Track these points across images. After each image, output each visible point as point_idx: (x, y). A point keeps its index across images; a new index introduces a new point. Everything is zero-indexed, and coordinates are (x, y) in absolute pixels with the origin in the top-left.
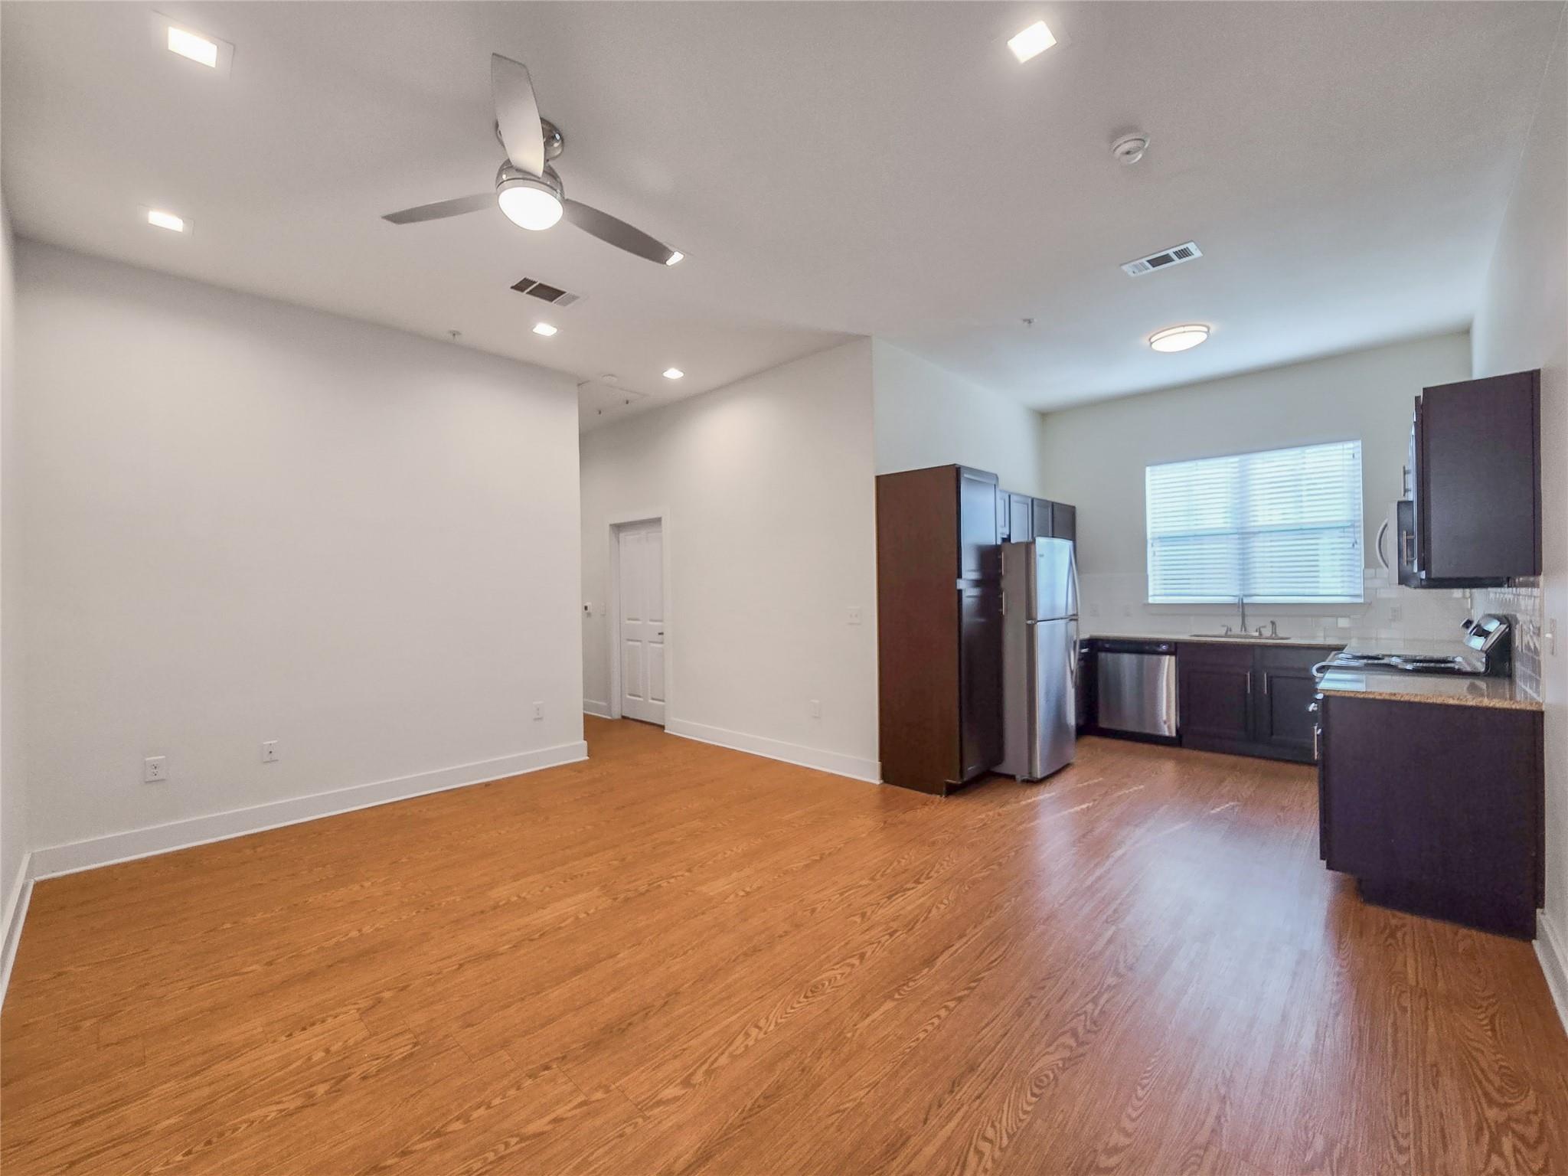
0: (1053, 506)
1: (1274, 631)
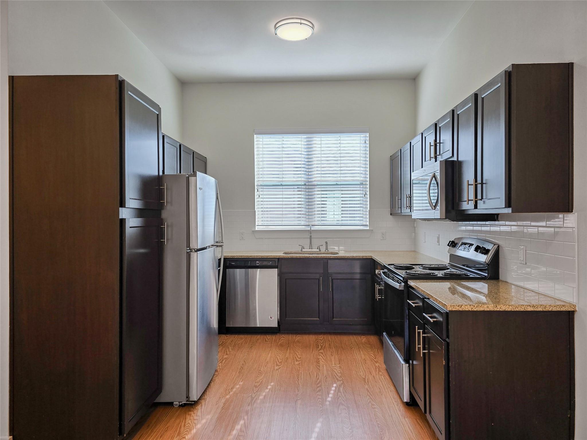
0: (193, 152)
1: (327, 249)
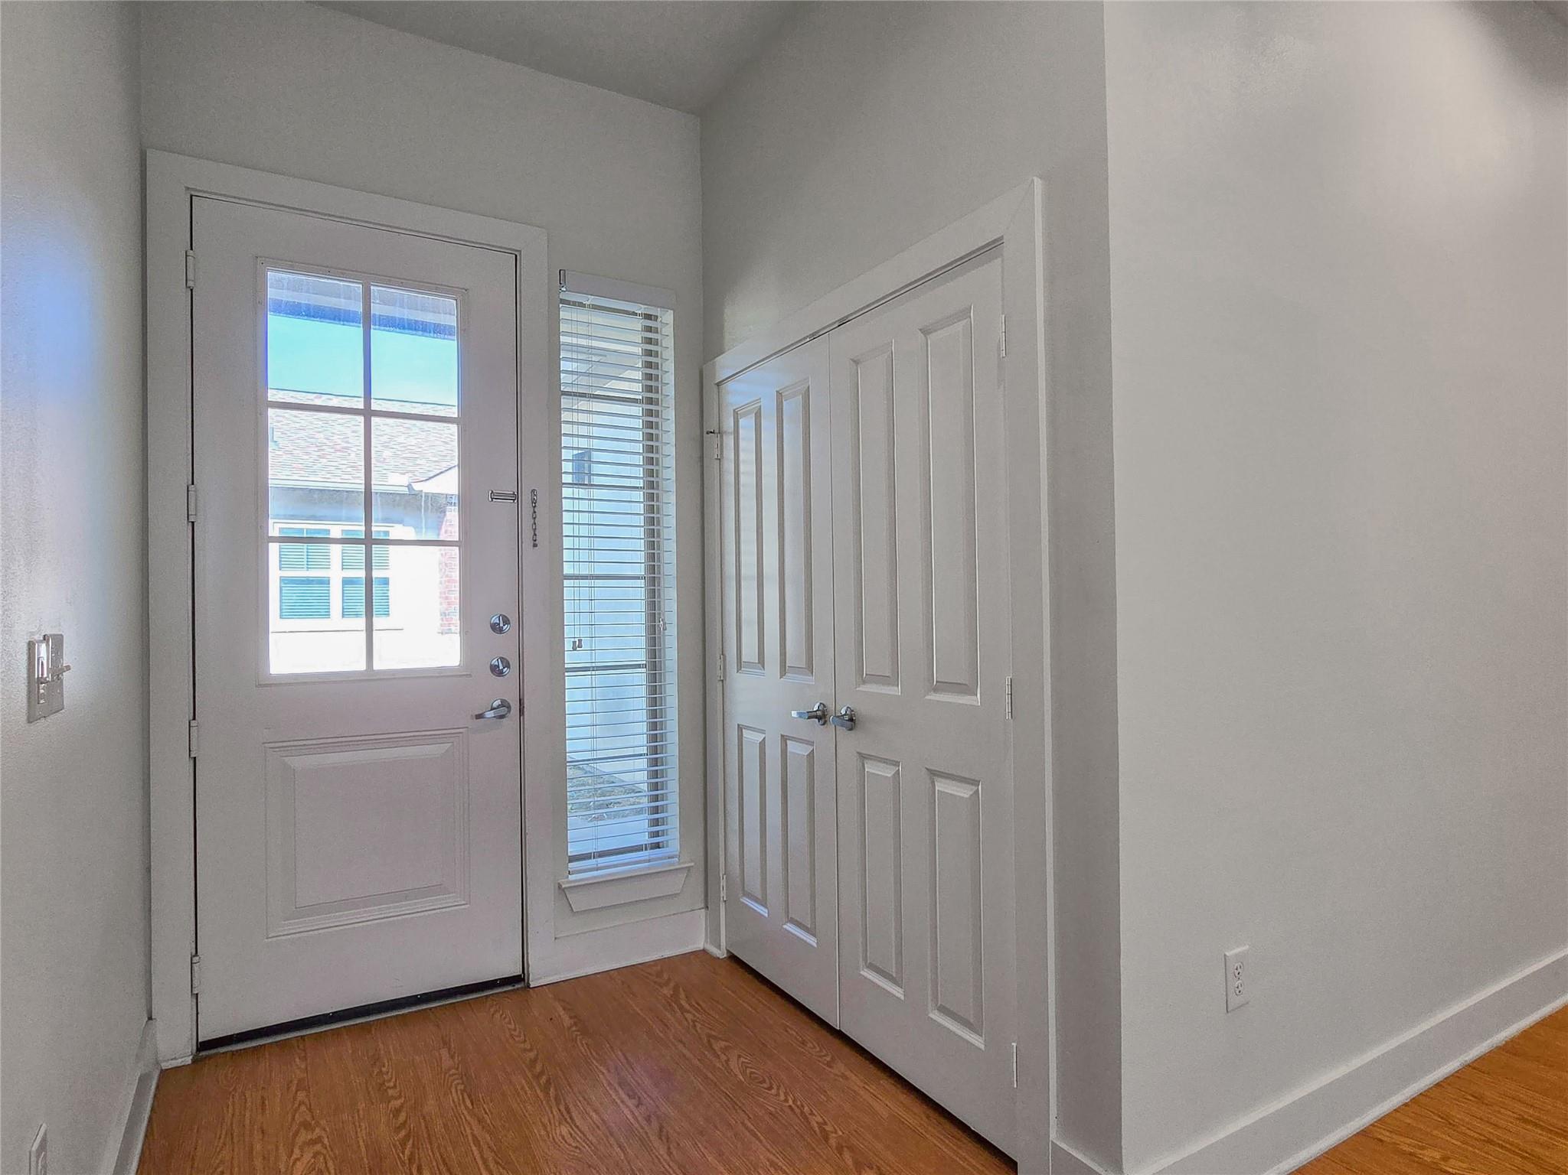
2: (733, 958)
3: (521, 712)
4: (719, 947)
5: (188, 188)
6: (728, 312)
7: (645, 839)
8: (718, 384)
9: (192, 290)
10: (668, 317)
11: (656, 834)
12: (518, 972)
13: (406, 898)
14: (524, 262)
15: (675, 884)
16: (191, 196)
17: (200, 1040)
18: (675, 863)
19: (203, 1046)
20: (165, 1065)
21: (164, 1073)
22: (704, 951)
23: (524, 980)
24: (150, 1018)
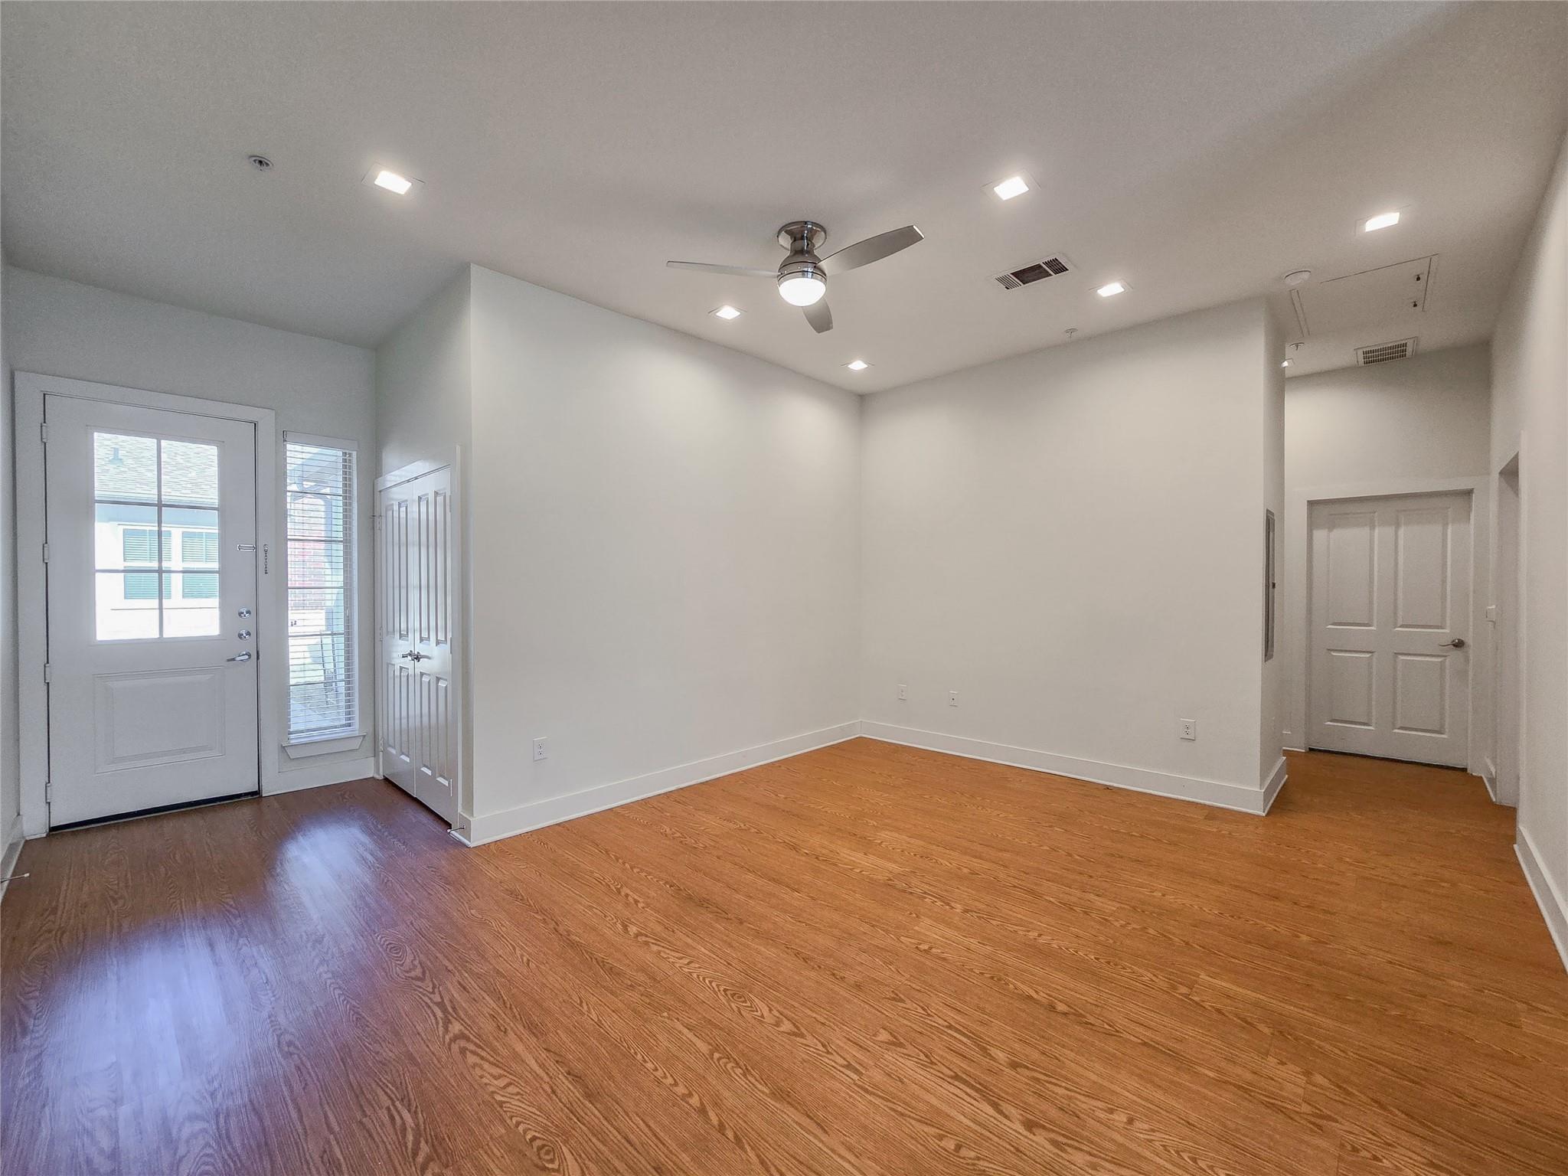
2: (386, 779)
3: (258, 658)
4: (379, 775)
5: (42, 391)
6: (384, 454)
7: (344, 722)
8: (380, 491)
9: (45, 444)
10: (354, 454)
11: (349, 719)
12: (257, 789)
13: (184, 752)
14: (260, 427)
15: (355, 745)
16: (44, 394)
17: (51, 826)
18: (357, 733)
19: (53, 829)
20: (28, 838)
21: (26, 841)
22: (373, 777)
23: (259, 794)
24: (19, 814)
